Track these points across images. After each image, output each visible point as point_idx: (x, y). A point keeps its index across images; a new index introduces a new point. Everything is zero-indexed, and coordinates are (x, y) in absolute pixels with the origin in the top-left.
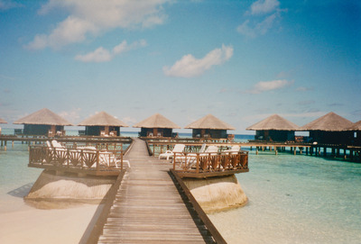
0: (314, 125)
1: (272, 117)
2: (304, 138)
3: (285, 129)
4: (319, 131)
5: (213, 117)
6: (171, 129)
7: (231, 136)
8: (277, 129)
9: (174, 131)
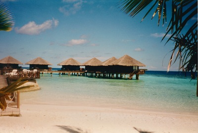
0: (87, 63)
1: (70, 59)
2: (83, 69)
3: (75, 65)
4: (89, 66)
5: (40, 59)
6: (18, 65)
7: (50, 68)
8: (71, 65)
9: (19, 66)
